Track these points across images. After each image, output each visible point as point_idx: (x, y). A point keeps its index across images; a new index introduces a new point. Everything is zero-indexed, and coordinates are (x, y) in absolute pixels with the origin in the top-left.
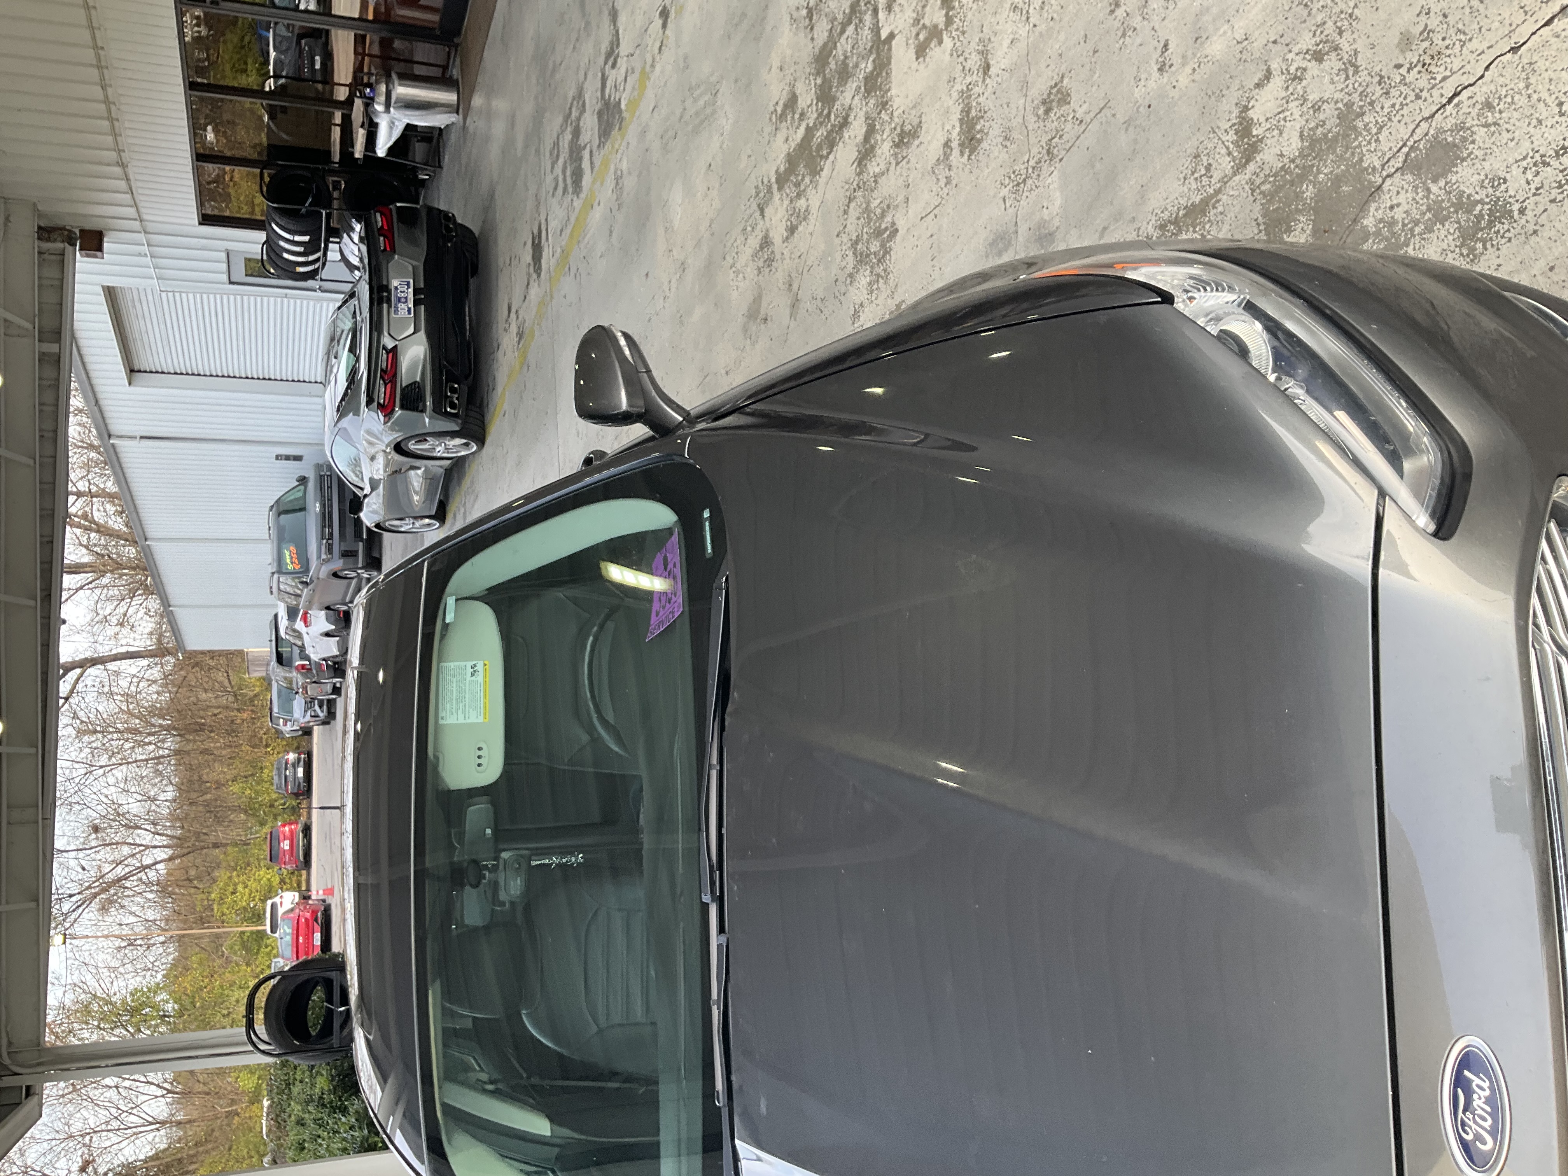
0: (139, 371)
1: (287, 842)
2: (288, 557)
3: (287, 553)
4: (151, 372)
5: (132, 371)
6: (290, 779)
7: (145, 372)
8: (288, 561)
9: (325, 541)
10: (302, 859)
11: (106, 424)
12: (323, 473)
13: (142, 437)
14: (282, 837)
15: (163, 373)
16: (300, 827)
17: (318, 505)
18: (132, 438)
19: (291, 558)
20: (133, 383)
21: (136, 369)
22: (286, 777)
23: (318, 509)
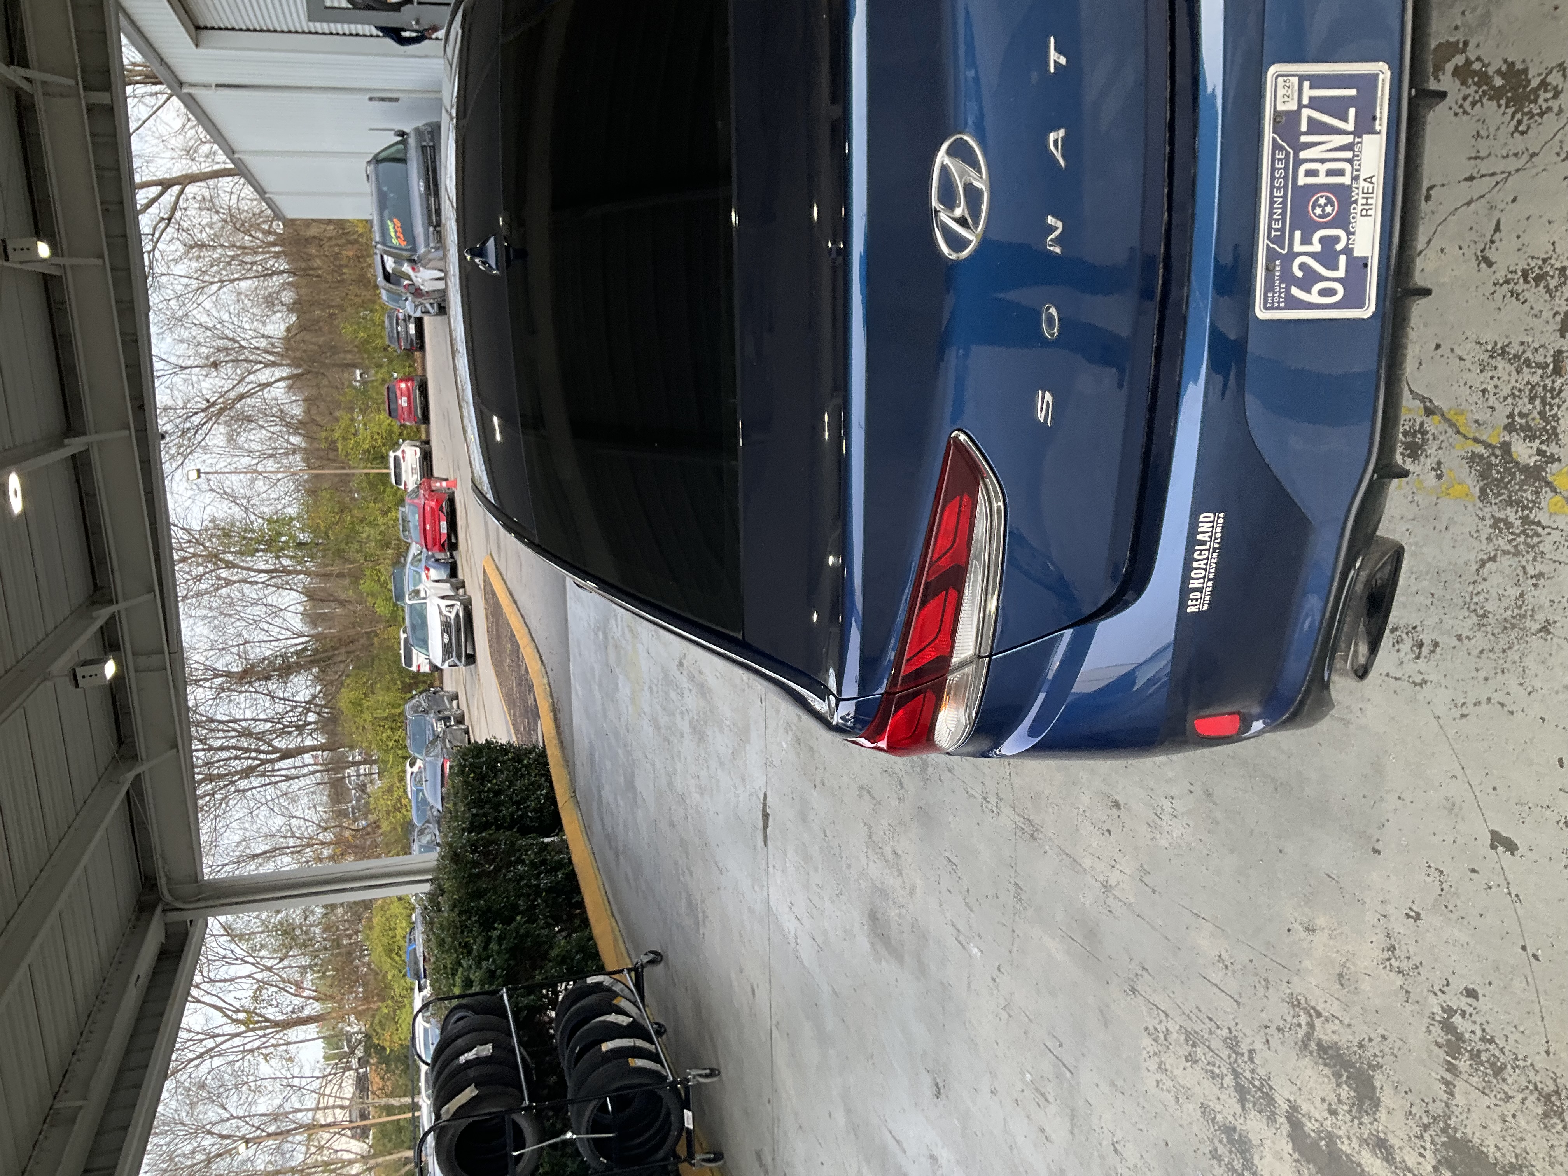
0: (206, 28)
1: (405, 399)
2: (392, 230)
3: (391, 226)
4: (220, 29)
5: (198, 28)
6: (403, 335)
7: (213, 28)
8: (393, 234)
9: (431, 229)
10: (420, 416)
11: (176, 76)
12: (424, 144)
13: (218, 86)
14: (399, 393)
15: (233, 29)
16: (416, 384)
17: (422, 184)
18: (207, 86)
19: (396, 232)
20: (200, 43)
21: (202, 25)
22: (398, 332)
23: (422, 189)
